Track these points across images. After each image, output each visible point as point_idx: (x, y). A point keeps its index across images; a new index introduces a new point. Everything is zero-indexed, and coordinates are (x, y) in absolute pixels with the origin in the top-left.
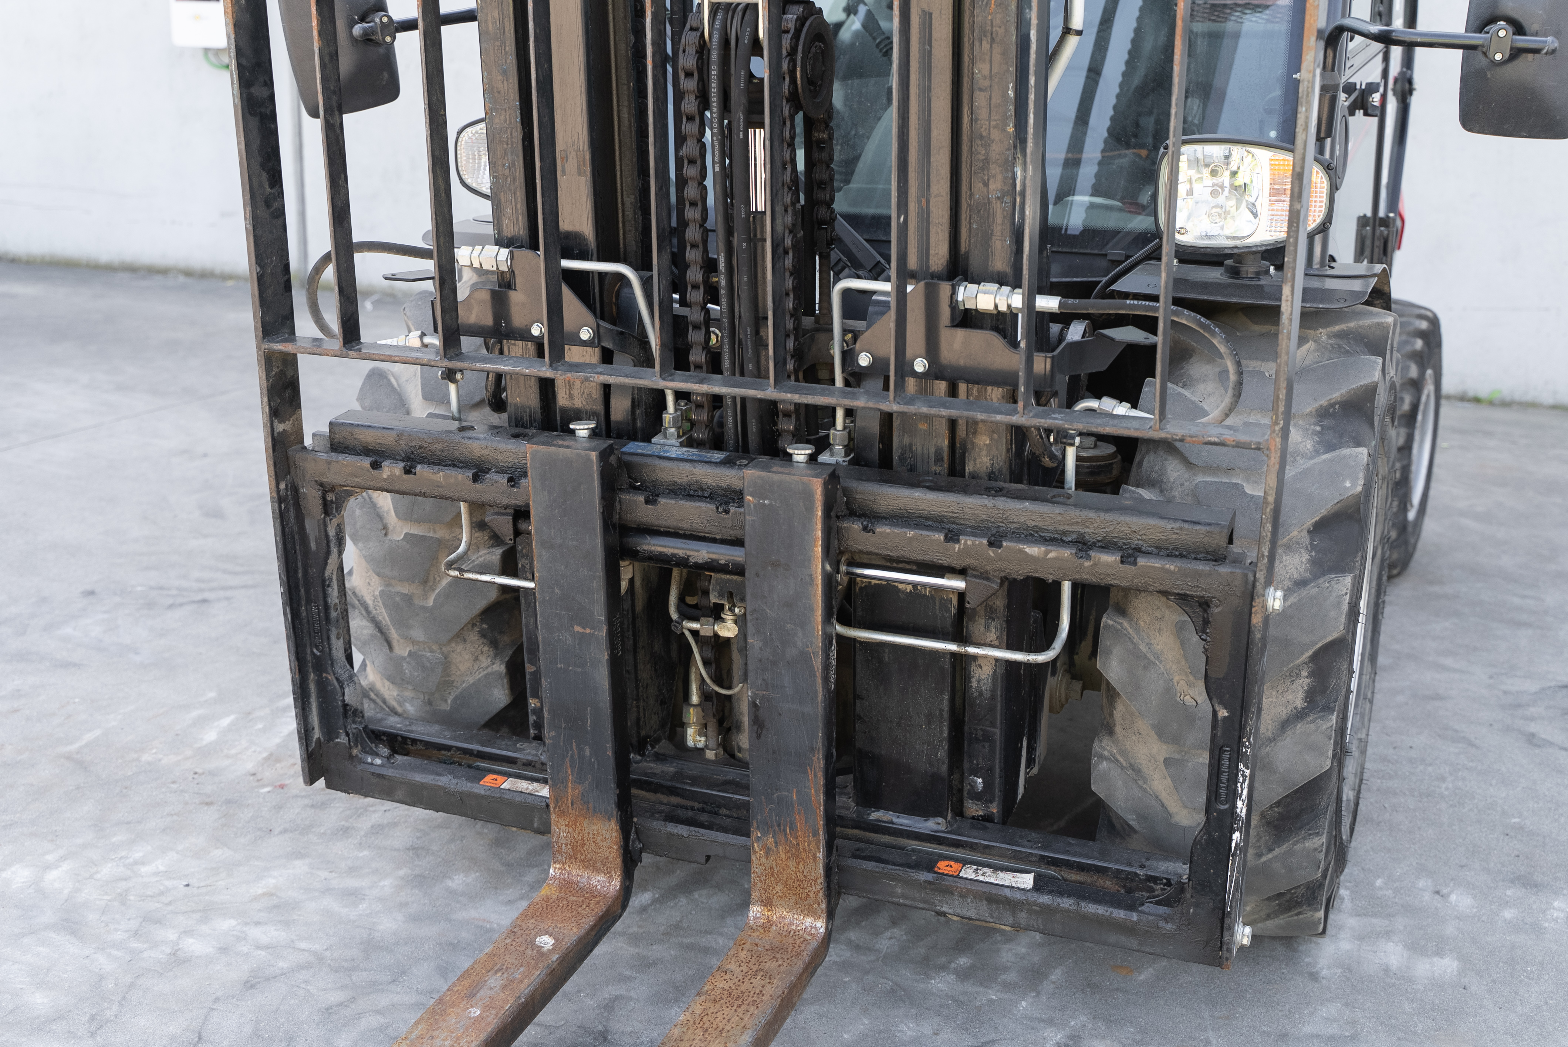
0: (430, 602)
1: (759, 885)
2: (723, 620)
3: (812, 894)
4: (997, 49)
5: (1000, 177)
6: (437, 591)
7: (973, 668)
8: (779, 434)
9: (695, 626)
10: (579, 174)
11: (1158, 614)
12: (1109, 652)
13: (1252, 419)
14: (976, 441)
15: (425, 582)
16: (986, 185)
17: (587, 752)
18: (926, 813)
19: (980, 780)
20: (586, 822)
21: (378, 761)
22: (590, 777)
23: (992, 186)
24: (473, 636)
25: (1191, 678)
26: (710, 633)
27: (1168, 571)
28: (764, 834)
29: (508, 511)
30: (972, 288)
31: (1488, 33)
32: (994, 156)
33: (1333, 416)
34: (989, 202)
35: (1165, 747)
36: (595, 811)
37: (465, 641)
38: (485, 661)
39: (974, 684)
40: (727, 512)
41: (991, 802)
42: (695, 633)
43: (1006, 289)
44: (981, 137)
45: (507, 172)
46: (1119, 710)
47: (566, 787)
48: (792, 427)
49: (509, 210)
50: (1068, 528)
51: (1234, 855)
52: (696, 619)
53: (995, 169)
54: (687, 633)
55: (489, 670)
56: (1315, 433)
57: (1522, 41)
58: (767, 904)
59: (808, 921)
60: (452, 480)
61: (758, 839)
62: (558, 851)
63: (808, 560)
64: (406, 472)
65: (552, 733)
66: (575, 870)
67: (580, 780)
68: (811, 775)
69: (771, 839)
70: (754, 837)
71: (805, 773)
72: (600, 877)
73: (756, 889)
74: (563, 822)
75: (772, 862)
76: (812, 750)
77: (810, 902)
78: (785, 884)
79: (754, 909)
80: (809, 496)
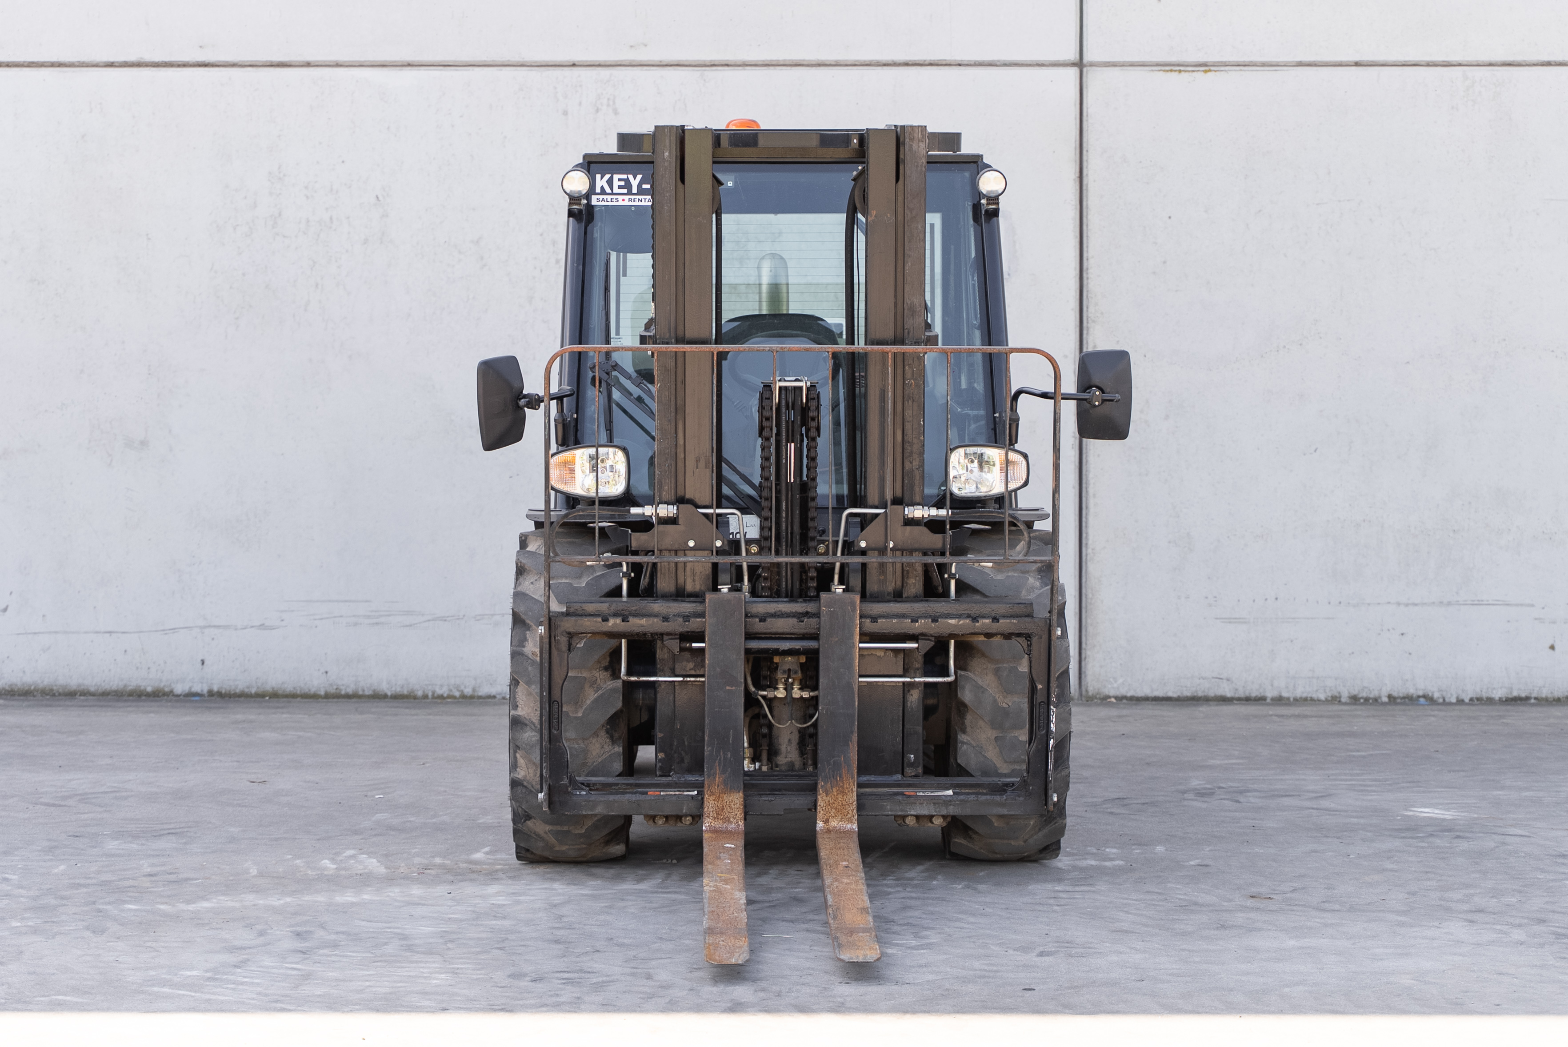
0: (580, 714)
1: (822, 812)
2: (777, 689)
3: (850, 812)
4: (915, 404)
5: (918, 459)
6: (584, 708)
7: (908, 696)
8: (808, 588)
9: (765, 693)
10: (706, 468)
11: (985, 667)
12: (964, 688)
13: (1010, 574)
14: (909, 582)
15: (576, 703)
16: (911, 463)
17: (729, 756)
18: (891, 773)
19: (912, 756)
20: (725, 796)
21: (584, 793)
22: (729, 770)
23: (914, 464)
24: (603, 733)
25: (1005, 693)
26: (772, 696)
27: (1013, 623)
28: (826, 783)
29: (677, 637)
30: (911, 508)
31: (1089, 393)
32: (915, 450)
33: (1043, 571)
34: (913, 471)
35: (994, 732)
36: (731, 789)
37: (598, 736)
38: (607, 748)
39: (909, 705)
40: (803, 622)
41: (918, 767)
42: (764, 697)
43: (926, 508)
44: (909, 442)
45: (667, 469)
46: (969, 718)
47: (715, 778)
48: (815, 585)
49: (666, 487)
50: (963, 612)
51: (1051, 751)
52: (764, 690)
53: (915, 456)
54: (760, 698)
55: (612, 752)
56: (1038, 578)
57: (1107, 396)
58: (826, 821)
59: (849, 826)
60: (651, 622)
61: (822, 786)
62: (708, 817)
63: (852, 636)
64: (623, 621)
65: (710, 748)
66: (718, 824)
67: (723, 772)
68: (851, 746)
69: (829, 785)
70: (819, 786)
71: (848, 745)
72: (733, 826)
73: (820, 814)
74: (711, 798)
75: (829, 798)
76: (852, 732)
77: (849, 816)
78: (836, 809)
79: (820, 825)
80: (853, 604)
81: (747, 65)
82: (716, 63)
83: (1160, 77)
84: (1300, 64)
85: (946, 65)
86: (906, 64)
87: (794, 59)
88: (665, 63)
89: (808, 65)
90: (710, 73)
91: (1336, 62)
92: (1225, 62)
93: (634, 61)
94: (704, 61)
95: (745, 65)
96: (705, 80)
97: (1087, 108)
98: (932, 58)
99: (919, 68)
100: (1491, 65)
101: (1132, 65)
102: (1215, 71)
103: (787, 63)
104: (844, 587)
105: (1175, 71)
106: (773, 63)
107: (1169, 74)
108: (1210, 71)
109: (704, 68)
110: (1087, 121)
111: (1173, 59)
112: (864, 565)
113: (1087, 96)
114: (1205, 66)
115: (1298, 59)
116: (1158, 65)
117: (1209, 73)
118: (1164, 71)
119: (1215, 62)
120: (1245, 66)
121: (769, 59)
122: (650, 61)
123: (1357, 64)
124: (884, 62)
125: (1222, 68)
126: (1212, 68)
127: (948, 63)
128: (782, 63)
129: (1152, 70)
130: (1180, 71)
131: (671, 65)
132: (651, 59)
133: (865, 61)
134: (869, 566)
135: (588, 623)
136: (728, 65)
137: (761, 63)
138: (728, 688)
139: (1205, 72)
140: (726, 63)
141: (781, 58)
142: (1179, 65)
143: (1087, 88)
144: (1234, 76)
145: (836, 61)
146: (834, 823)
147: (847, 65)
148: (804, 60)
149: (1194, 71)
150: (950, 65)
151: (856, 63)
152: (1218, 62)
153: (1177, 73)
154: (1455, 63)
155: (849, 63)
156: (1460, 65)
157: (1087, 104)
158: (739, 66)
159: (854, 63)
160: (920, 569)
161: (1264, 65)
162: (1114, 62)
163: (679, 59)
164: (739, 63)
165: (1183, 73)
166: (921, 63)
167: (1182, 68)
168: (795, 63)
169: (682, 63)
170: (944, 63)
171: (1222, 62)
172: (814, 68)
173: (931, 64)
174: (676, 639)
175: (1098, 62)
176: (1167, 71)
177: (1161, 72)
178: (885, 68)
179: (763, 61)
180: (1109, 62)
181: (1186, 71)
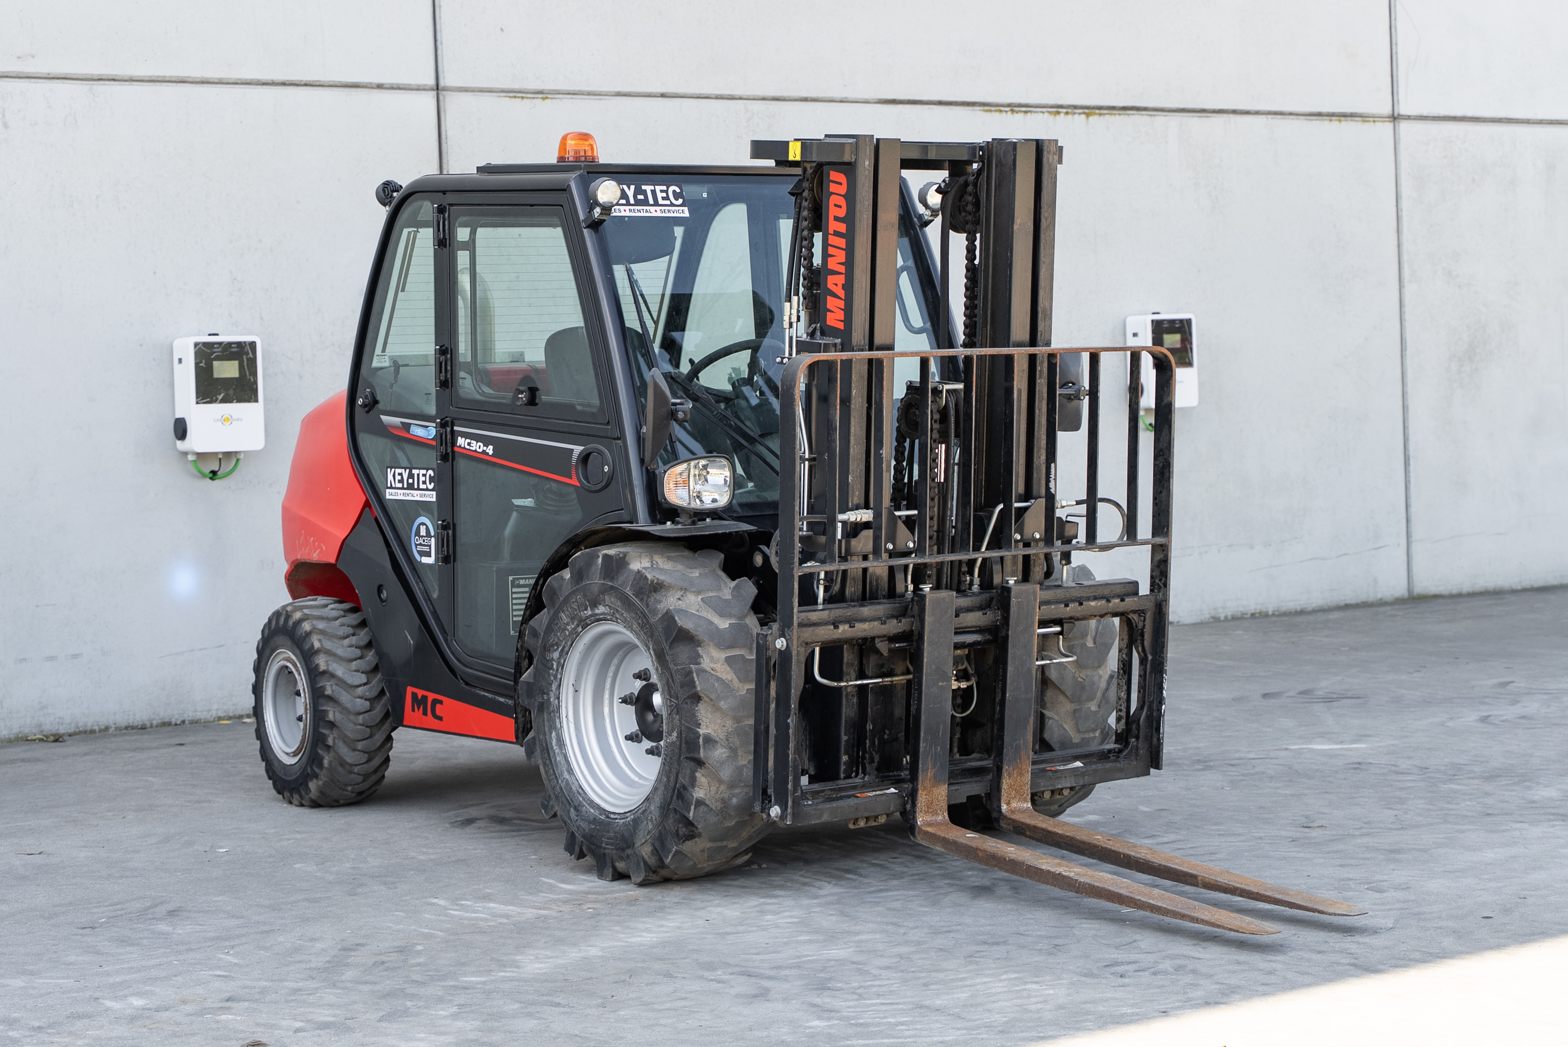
1: (1005, 795)
3: (1026, 792)
4: (1044, 402)
17: (939, 750)
20: (934, 790)
21: (810, 802)
22: (939, 763)
28: (1009, 766)
29: (886, 638)
36: (939, 782)
40: (986, 614)
45: (858, 474)
47: (927, 773)
49: (857, 493)
58: (1008, 804)
59: (1025, 805)
60: (872, 626)
61: (1006, 770)
62: (921, 811)
63: (1033, 623)
64: (850, 627)
65: (925, 744)
66: (928, 818)
67: (934, 766)
68: (1029, 728)
69: (1011, 768)
70: (1004, 770)
71: (1026, 728)
72: (940, 818)
73: (1004, 798)
74: (924, 793)
75: (1011, 780)
76: (1030, 716)
77: (1025, 795)
78: (1016, 790)
79: (1004, 807)
80: (1035, 593)
81: (133, 81)
82: (104, 77)
83: (506, 102)
84: (619, 94)
85: (319, 86)
86: (284, 84)
87: (180, 75)
88: (52, 76)
89: (192, 83)
90: (99, 87)
91: (647, 93)
92: (558, 91)
93: (22, 72)
94: (92, 75)
95: (132, 80)
96: (94, 95)
97: (446, 131)
98: (309, 79)
99: (295, 88)
100: (764, 99)
101: (482, 90)
102: (552, 99)
103: (173, 79)
104: (1016, 578)
105: (519, 97)
106: (159, 79)
107: (514, 99)
108: (547, 98)
109: (91, 82)
110: (447, 143)
111: (516, 86)
112: (1002, 558)
113: (445, 120)
114: (542, 94)
115: (618, 90)
116: (503, 91)
117: (547, 101)
118: (509, 97)
119: (550, 90)
120: (574, 94)
121: (156, 74)
122: (39, 73)
123: (663, 95)
124: (264, 81)
125: (557, 96)
126: (549, 96)
127: (322, 83)
128: (167, 79)
129: (500, 96)
130: (523, 98)
131: (58, 78)
132: (40, 71)
133: (246, 80)
134: (1005, 558)
135: (822, 632)
136: (114, 80)
137: (147, 79)
138: (940, 684)
139: (543, 99)
140: (113, 77)
141: (167, 75)
142: (520, 92)
143: (445, 111)
144: (567, 103)
145: (220, 79)
146: (1014, 805)
147: (228, 83)
148: (189, 77)
149: (534, 98)
150: (323, 86)
151: (238, 82)
152: (553, 90)
153: (520, 99)
154: (737, 97)
155: (230, 81)
156: (741, 98)
157: (446, 126)
158: (126, 81)
159: (235, 81)
160: (1042, 557)
161: (589, 94)
162: (466, 88)
163: (68, 72)
164: (126, 78)
165: (525, 99)
166: (298, 83)
167: (524, 95)
168: (180, 79)
169: (69, 76)
170: (318, 83)
171: (555, 90)
172: (198, 85)
173: (306, 85)
174: (885, 641)
175: (453, 87)
176: (512, 97)
177: (507, 98)
178: (264, 87)
179: (150, 77)
180: (462, 88)
181: (527, 98)
